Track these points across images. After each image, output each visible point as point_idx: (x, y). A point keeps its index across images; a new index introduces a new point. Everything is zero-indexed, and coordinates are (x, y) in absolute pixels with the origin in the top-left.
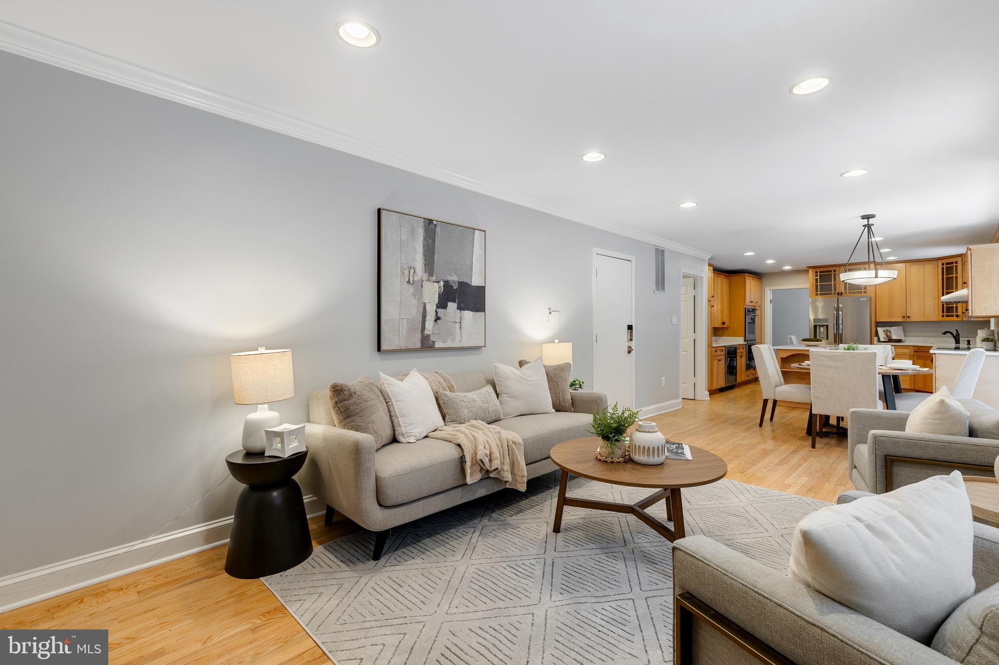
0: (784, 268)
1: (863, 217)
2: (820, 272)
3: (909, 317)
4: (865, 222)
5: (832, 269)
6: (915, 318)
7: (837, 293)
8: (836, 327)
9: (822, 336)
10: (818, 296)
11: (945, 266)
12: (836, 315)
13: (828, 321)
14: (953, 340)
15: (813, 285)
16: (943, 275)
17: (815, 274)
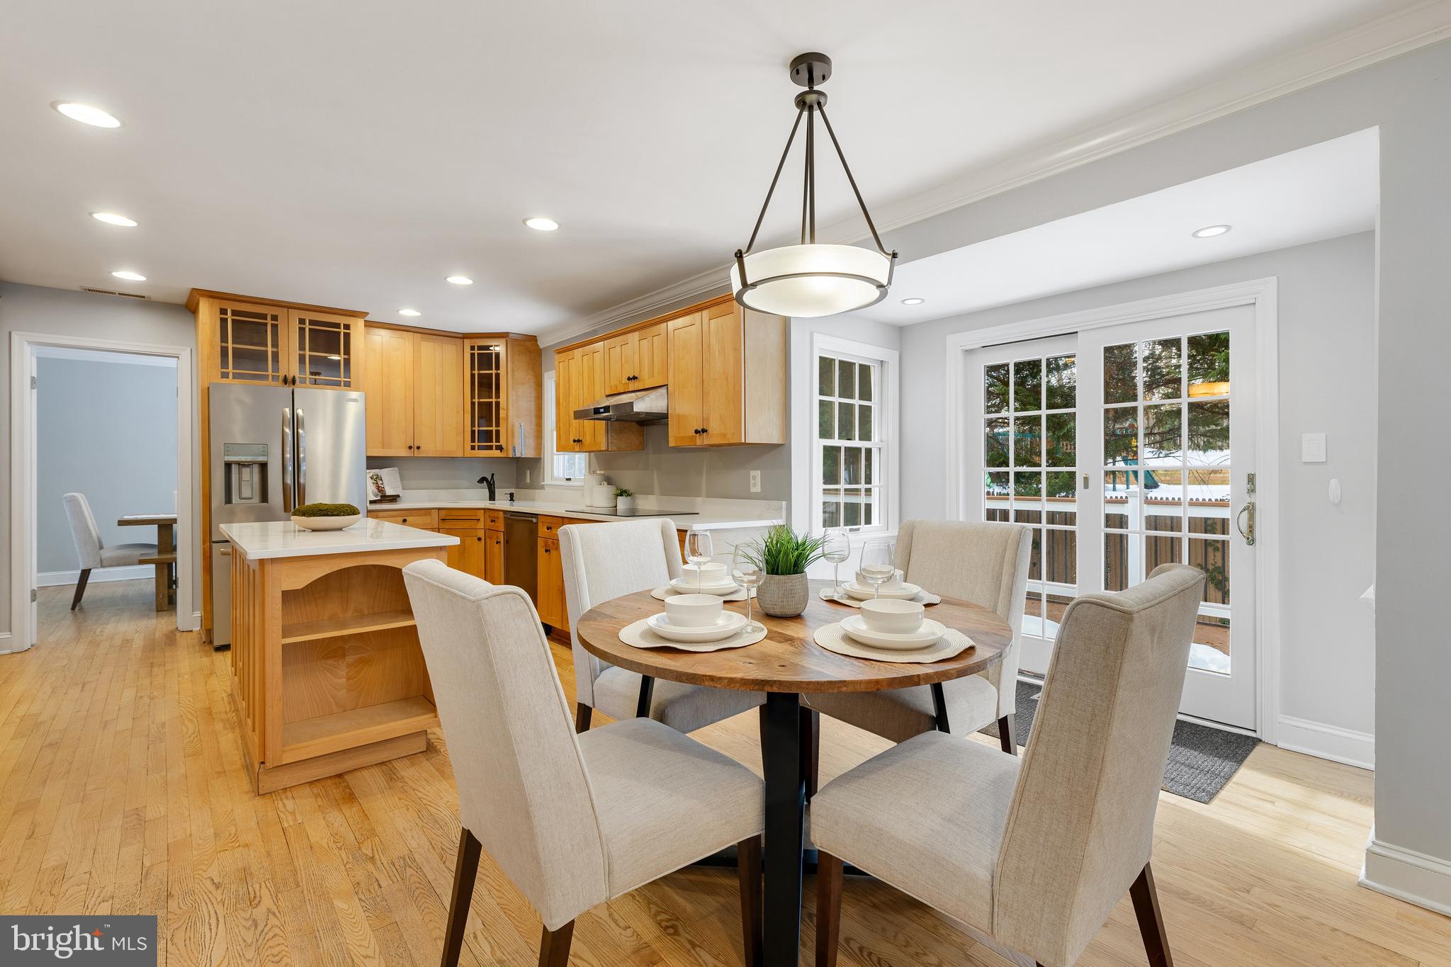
2: (234, 313)
3: (418, 448)
5: (269, 311)
6: (430, 447)
7: (281, 378)
8: (290, 468)
9: (246, 492)
10: (230, 380)
11: (476, 352)
12: (290, 438)
13: (266, 453)
14: (486, 492)
15: (212, 345)
16: (472, 368)
17: (218, 316)
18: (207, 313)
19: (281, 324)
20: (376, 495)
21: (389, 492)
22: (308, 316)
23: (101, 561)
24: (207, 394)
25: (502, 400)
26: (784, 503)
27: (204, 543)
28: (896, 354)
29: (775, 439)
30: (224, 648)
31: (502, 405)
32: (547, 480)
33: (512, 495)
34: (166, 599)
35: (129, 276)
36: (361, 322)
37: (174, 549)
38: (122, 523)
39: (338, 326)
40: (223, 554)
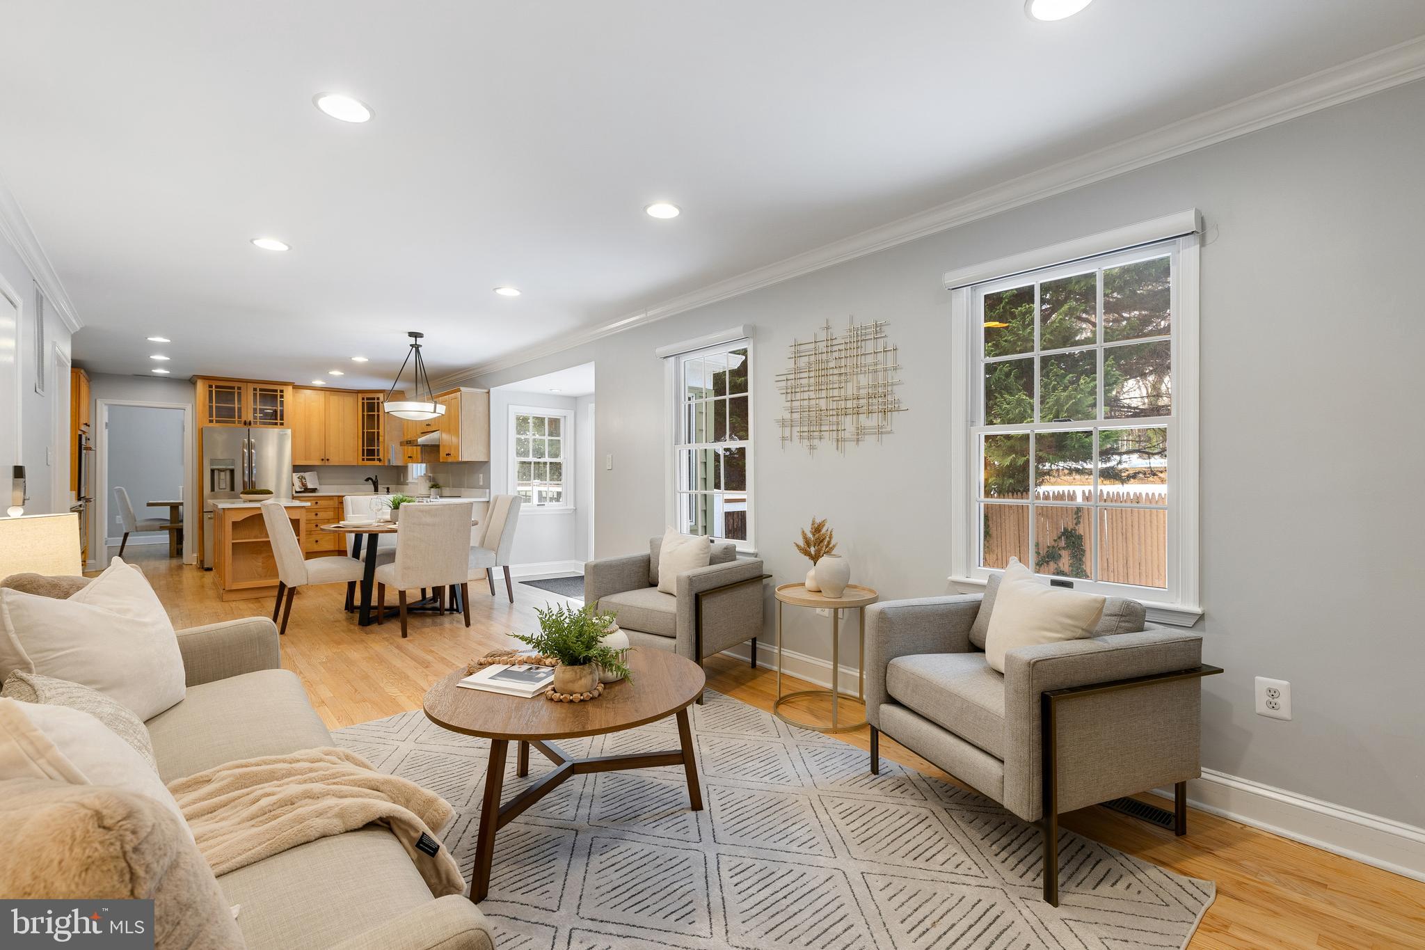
0: (153, 371)
1: (411, 334)
2: (217, 387)
3: (328, 460)
4: (412, 341)
5: (236, 385)
6: (335, 460)
7: (243, 422)
8: (247, 472)
9: (223, 486)
10: (214, 425)
11: (365, 401)
12: (247, 454)
13: (233, 464)
14: (372, 487)
15: (204, 405)
16: (363, 411)
17: (208, 389)
18: (201, 387)
19: (243, 391)
20: (301, 488)
21: (310, 486)
22: (259, 386)
23: (136, 527)
24: (201, 432)
25: (381, 431)
26: (488, 490)
27: (199, 513)
28: (572, 413)
29: (482, 458)
30: (209, 569)
31: (381, 434)
32: (410, 480)
33: (388, 489)
34: (177, 550)
35: (160, 371)
36: (290, 388)
37: (182, 521)
38: (149, 505)
39: (276, 391)
40: (210, 518)
